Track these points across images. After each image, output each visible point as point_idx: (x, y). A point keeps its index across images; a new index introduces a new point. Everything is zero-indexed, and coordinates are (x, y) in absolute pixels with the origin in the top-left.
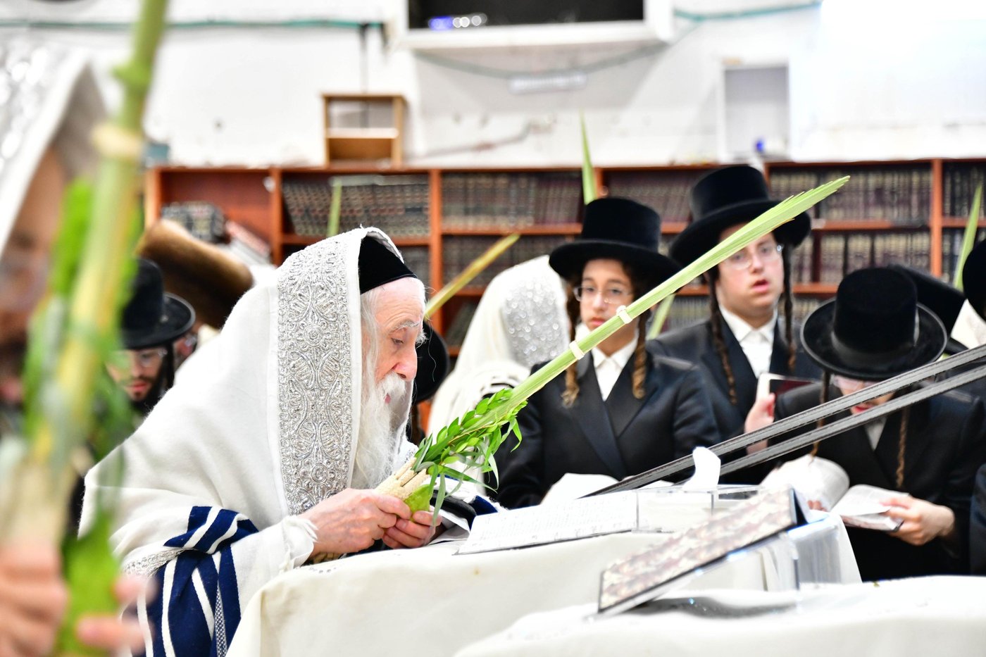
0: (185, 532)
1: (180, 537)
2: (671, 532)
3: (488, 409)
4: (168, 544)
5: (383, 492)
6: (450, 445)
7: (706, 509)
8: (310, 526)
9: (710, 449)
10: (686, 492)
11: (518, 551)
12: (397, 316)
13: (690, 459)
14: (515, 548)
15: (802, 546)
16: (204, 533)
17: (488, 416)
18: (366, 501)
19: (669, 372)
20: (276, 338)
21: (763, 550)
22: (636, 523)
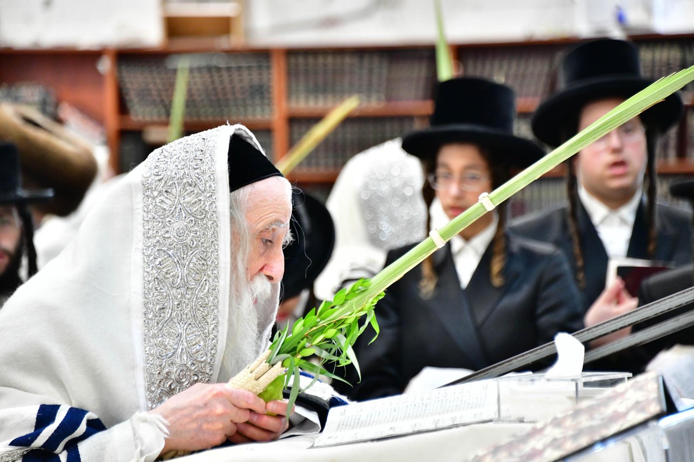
0: (32, 431)
1: (27, 436)
2: (533, 422)
3: (345, 300)
4: (14, 443)
5: (236, 386)
6: (306, 337)
7: (570, 398)
8: (161, 421)
9: (574, 335)
10: (548, 380)
11: (375, 443)
12: (268, 216)
13: (552, 346)
14: (372, 440)
15: (672, 434)
16: (53, 431)
17: (346, 306)
18: (219, 395)
19: (530, 257)
20: (141, 234)
21: (631, 439)
22: (497, 414)
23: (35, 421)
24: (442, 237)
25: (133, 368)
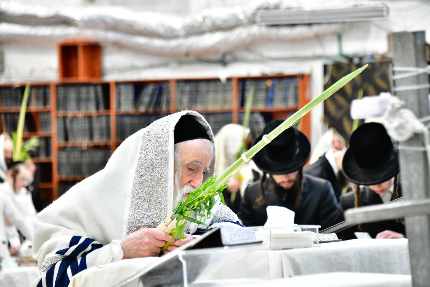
4: (57, 253)
12: (191, 158)
23: (69, 244)
24: (246, 157)
25: (122, 223)
